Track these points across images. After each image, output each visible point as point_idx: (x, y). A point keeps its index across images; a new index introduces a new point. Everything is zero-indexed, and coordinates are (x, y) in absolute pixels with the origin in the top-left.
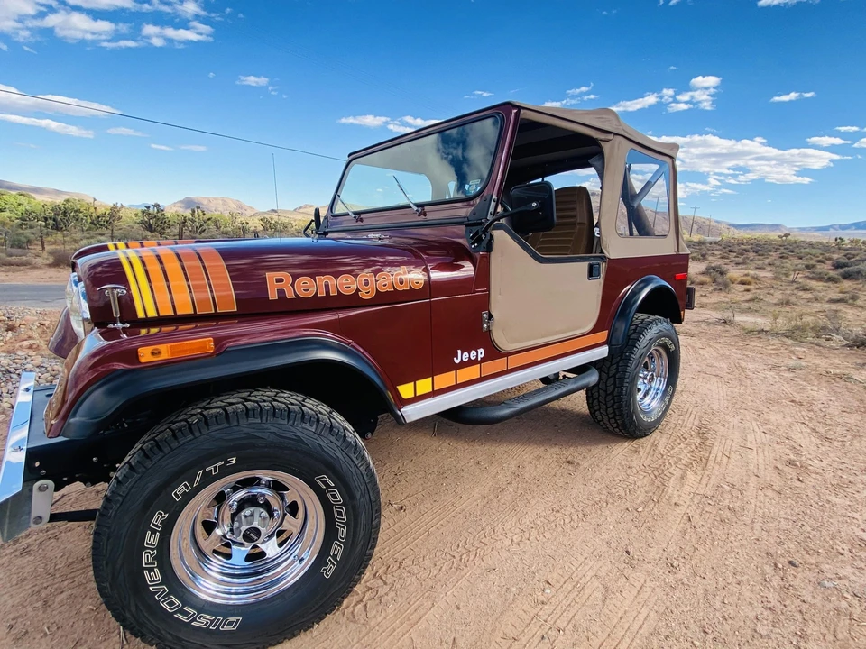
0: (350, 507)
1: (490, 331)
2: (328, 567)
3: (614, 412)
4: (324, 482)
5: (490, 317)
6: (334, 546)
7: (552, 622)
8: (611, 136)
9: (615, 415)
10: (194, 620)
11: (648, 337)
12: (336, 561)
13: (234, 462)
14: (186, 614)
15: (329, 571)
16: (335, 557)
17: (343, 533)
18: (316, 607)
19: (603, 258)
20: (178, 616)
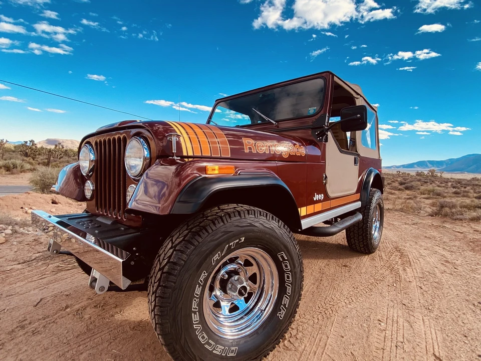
0: (293, 273)
1: (325, 184)
2: (281, 312)
3: (363, 238)
4: (282, 257)
5: (326, 177)
6: (284, 298)
7: (395, 339)
8: (359, 96)
9: (363, 240)
10: (214, 349)
11: (376, 198)
12: (285, 307)
13: (243, 240)
14: (210, 345)
15: (282, 314)
16: (285, 305)
17: (289, 290)
18: (275, 338)
19: (358, 155)
20: (206, 346)
